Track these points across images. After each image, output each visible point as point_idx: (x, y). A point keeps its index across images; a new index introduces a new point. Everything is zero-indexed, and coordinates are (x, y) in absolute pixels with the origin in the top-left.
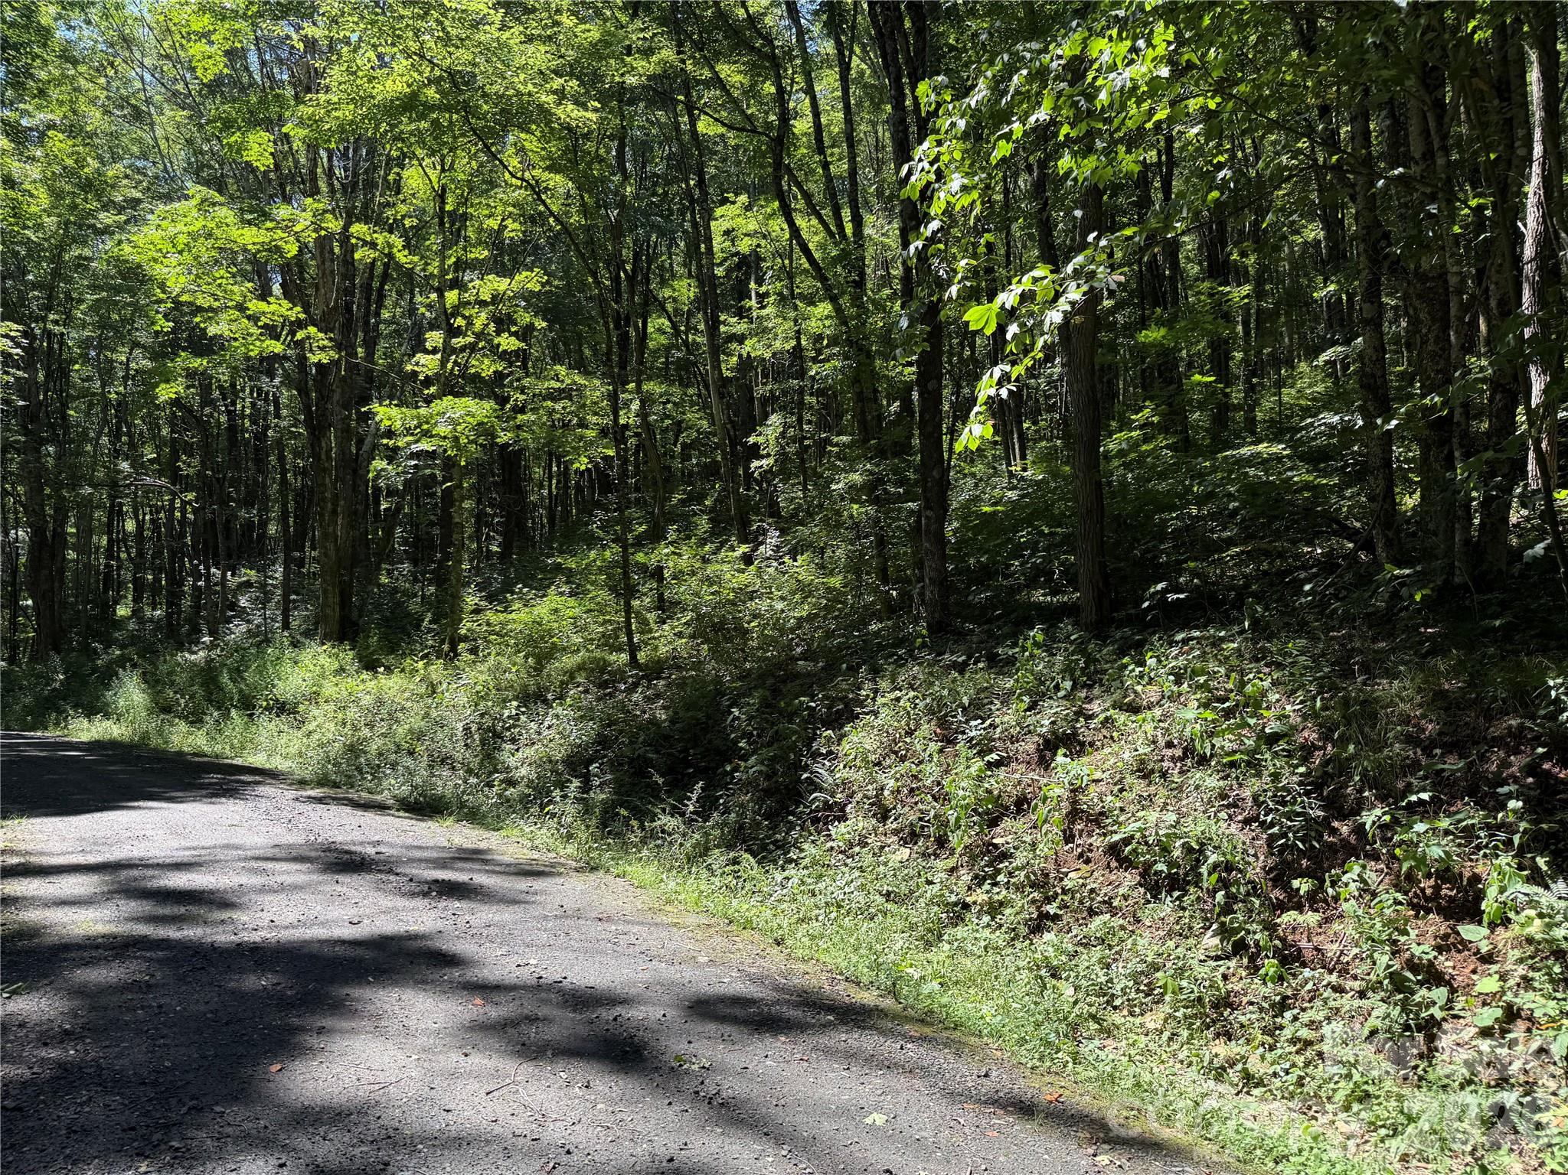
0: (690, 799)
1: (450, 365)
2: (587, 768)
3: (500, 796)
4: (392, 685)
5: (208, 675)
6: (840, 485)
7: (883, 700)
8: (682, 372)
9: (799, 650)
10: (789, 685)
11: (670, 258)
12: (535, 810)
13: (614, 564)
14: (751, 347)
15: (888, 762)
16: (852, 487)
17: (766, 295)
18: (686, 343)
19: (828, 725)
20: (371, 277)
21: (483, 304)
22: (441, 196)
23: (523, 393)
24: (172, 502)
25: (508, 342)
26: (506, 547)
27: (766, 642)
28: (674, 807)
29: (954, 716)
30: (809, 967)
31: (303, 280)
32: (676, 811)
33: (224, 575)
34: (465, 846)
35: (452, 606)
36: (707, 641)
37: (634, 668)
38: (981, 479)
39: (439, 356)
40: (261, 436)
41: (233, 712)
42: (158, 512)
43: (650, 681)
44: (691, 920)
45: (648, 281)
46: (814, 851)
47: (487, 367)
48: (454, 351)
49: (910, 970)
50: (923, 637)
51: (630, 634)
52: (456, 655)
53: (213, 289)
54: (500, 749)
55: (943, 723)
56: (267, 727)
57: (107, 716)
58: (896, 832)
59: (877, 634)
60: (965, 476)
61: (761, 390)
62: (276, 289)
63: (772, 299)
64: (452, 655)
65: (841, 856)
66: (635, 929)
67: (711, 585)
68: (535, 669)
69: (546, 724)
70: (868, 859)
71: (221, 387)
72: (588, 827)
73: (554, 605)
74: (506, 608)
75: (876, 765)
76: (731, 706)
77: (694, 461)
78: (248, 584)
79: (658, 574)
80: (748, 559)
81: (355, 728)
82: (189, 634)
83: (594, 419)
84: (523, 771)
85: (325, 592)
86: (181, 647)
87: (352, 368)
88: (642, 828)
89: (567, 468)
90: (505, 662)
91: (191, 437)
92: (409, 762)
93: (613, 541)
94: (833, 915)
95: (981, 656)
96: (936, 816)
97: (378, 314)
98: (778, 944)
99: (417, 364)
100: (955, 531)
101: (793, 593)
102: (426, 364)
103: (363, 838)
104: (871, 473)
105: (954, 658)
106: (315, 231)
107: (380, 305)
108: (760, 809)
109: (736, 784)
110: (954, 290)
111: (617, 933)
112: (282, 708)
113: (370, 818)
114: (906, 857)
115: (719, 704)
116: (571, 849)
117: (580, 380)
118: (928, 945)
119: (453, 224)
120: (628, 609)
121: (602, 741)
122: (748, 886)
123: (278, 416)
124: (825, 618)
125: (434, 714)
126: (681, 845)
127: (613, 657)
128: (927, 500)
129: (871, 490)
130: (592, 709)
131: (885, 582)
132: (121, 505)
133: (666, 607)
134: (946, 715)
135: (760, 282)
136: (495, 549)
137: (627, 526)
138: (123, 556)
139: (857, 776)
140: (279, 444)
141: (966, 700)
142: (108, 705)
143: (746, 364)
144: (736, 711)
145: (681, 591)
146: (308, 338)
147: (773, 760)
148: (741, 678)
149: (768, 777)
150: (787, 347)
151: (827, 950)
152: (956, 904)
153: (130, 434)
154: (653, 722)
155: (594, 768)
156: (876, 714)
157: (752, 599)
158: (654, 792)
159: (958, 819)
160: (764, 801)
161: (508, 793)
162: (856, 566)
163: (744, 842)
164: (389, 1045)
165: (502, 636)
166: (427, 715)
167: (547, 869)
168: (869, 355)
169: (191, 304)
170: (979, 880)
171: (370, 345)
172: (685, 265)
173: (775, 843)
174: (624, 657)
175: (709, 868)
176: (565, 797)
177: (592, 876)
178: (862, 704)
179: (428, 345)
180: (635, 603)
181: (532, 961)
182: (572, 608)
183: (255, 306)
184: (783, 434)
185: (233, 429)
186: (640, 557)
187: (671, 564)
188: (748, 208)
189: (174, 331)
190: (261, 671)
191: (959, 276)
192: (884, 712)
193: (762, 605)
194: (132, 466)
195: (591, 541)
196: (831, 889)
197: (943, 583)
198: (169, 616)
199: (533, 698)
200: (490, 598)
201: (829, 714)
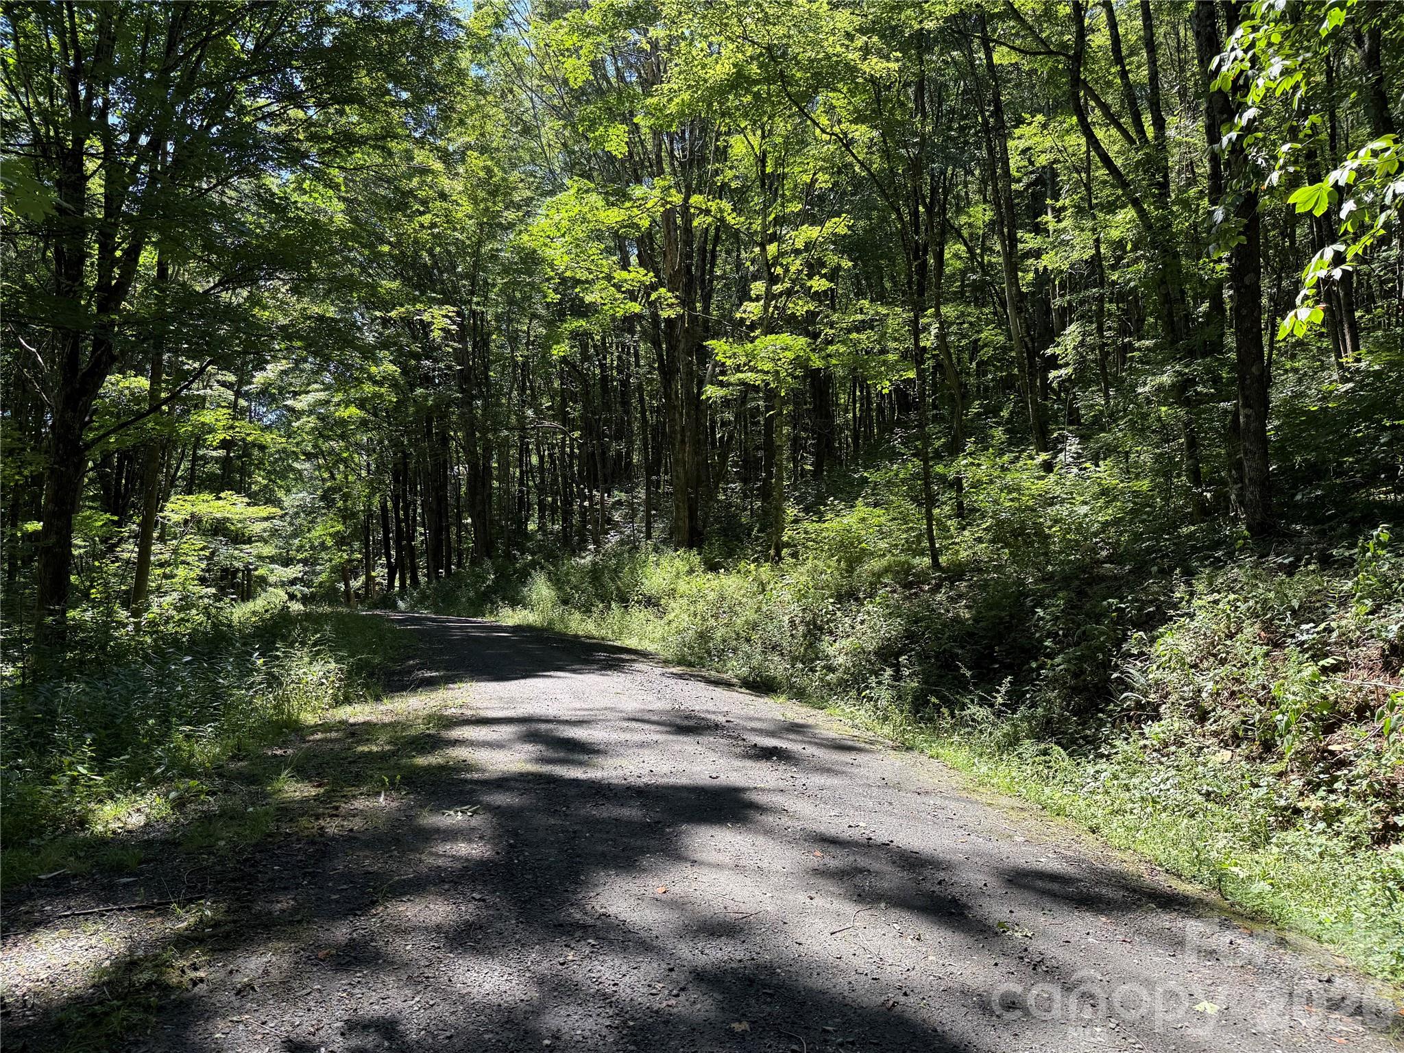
0: (998, 692)
1: (771, 310)
2: (897, 659)
3: (822, 680)
4: (730, 583)
5: (595, 574)
6: (1147, 389)
7: (1200, 603)
8: (979, 293)
9: (1104, 553)
10: (1095, 588)
11: (966, 187)
12: (853, 693)
13: (915, 477)
14: (1049, 261)
15: (1206, 664)
16: (1160, 388)
17: (1064, 208)
18: (981, 264)
19: (1139, 626)
20: (705, 242)
21: (797, 252)
22: (762, 160)
23: (832, 328)
24: (564, 440)
25: (819, 284)
26: (818, 465)
27: (1069, 546)
28: (982, 699)
29: (1283, 620)
30: (1126, 856)
31: (653, 250)
32: (983, 702)
33: (602, 496)
34: (796, 721)
35: (777, 517)
36: (1007, 545)
37: (937, 571)
38: (1305, 374)
39: (762, 302)
40: (625, 383)
41: (613, 605)
42: (553, 448)
43: (952, 583)
44: (1004, 801)
45: (944, 211)
46: (1126, 748)
47: (800, 307)
48: (775, 297)
49: (1236, 869)
50: (1245, 538)
51: (932, 540)
52: (781, 559)
53: (588, 264)
54: (820, 640)
55: (1268, 626)
56: (638, 615)
57: (525, 607)
58: (1215, 734)
59: (1191, 536)
60: (1286, 371)
61: (1057, 302)
62: (634, 260)
63: (1069, 212)
64: (778, 558)
65: (1155, 754)
66: (953, 805)
67: (1010, 492)
68: (847, 571)
69: (859, 619)
70: (1186, 759)
71: (595, 346)
72: (902, 711)
73: (862, 515)
74: (820, 518)
75: (1191, 667)
76: (1035, 606)
77: (990, 376)
78: (619, 503)
79: (957, 484)
80: (1048, 467)
81: (704, 619)
82: (579, 544)
83: (895, 345)
84: (841, 660)
85: (677, 507)
86: (573, 553)
87: (694, 319)
88: (953, 716)
89: (869, 393)
90: (821, 564)
91: (576, 388)
92: (745, 647)
93: (913, 455)
94: (1149, 810)
95: (1312, 558)
96: (1261, 721)
97: (711, 271)
98: (1094, 832)
99: (745, 312)
100: (1277, 428)
101: (1096, 497)
102: (752, 310)
103: (713, 709)
104: (1179, 373)
105: (1280, 560)
106: (663, 205)
107: (713, 265)
108: (1068, 705)
109: (1043, 680)
110: (1274, 178)
111: (935, 806)
112: (651, 602)
113: (719, 692)
114: (1227, 758)
115: (1023, 605)
116: (887, 729)
117: (883, 310)
118: (1255, 847)
119: (770, 183)
120: (930, 517)
121: (910, 636)
122: (1060, 776)
123: (638, 365)
124: (1131, 522)
125: (764, 608)
126: (991, 734)
127: (917, 561)
128: (1246, 398)
129: (1180, 392)
130: (899, 607)
131: (1198, 485)
132: (528, 443)
133: (964, 514)
134: (1272, 619)
135: (1056, 197)
136: (809, 467)
137: (927, 440)
138: (531, 483)
139: (1172, 677)
140: (640, 387)
141: (1295, 604)
142: (524, 598)
143: (1043, 278)
144: (1040, 612)
145: (981, 499)
146: (659, 298)
147: (1081, 659)
148: (1044, 580)
149: (1076, 676)
150: (1085, 257)
151: (1144, 842)
152: (1285, 809)
153: (532, 389)
154: (957, 620)
155: (902, 659)
156: (1192, 616)
157: (1052, 504)
158: (962, 685)
159: (1288, 724)
160: (1072, 698)
161: (828, 678)
162: (1164, 468)
163: (1053, 735)
164: (748, 881)
165: (817, 543)
166: (759, 610)
167: (868, 746)
168: (1176, 256)
169: (573, 278)
170: (1313, 786)
171: (707, 299)
172: (980, 191)
173: (1085, 738)
174: (927, 561)
175: (1019, 756)
176: (880, 683)
177: (908, 755)
178: (1175, 606)
179: (753, 294)
180: (936, 511)
181: (862, 824)
182: (879, 517)
183: (619, 275)
184: (1082, 344)
185: (605, 379)
186: (939, 469)
187: (970, 475)
188: (1045, 126)
189: (560, 303)
190: (633, 571)
191: (1281, 162)
192: (1201, 615)
193: (1062, 510)
194: (535, 413)
195: (893, 456)
196: (1146, 785)
197: (1266, 484)
198: (564, 529)
199: (847, 596)
200: (807, 510)
201: (1139, 614)
